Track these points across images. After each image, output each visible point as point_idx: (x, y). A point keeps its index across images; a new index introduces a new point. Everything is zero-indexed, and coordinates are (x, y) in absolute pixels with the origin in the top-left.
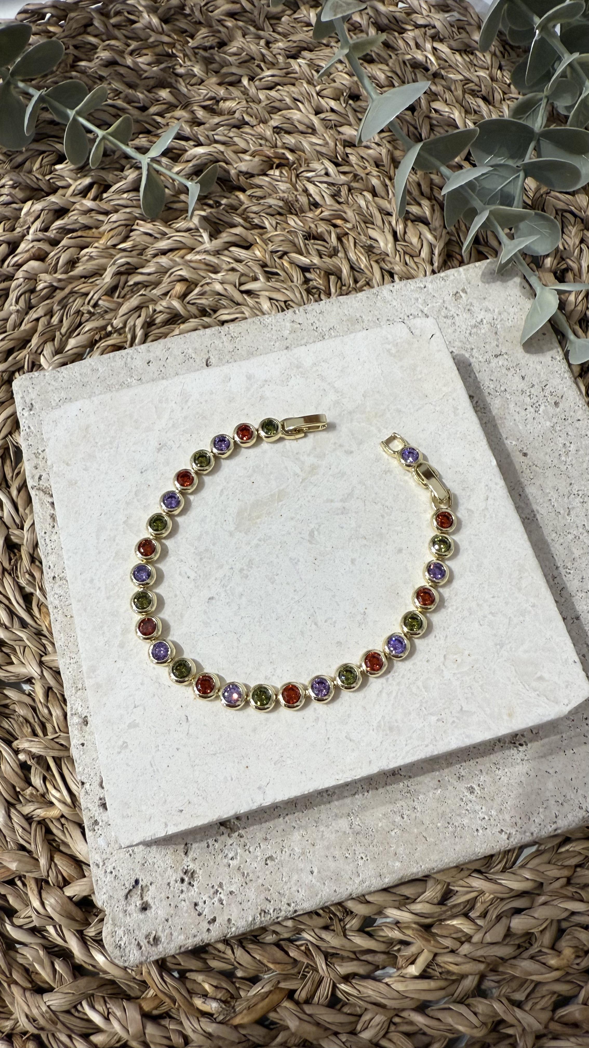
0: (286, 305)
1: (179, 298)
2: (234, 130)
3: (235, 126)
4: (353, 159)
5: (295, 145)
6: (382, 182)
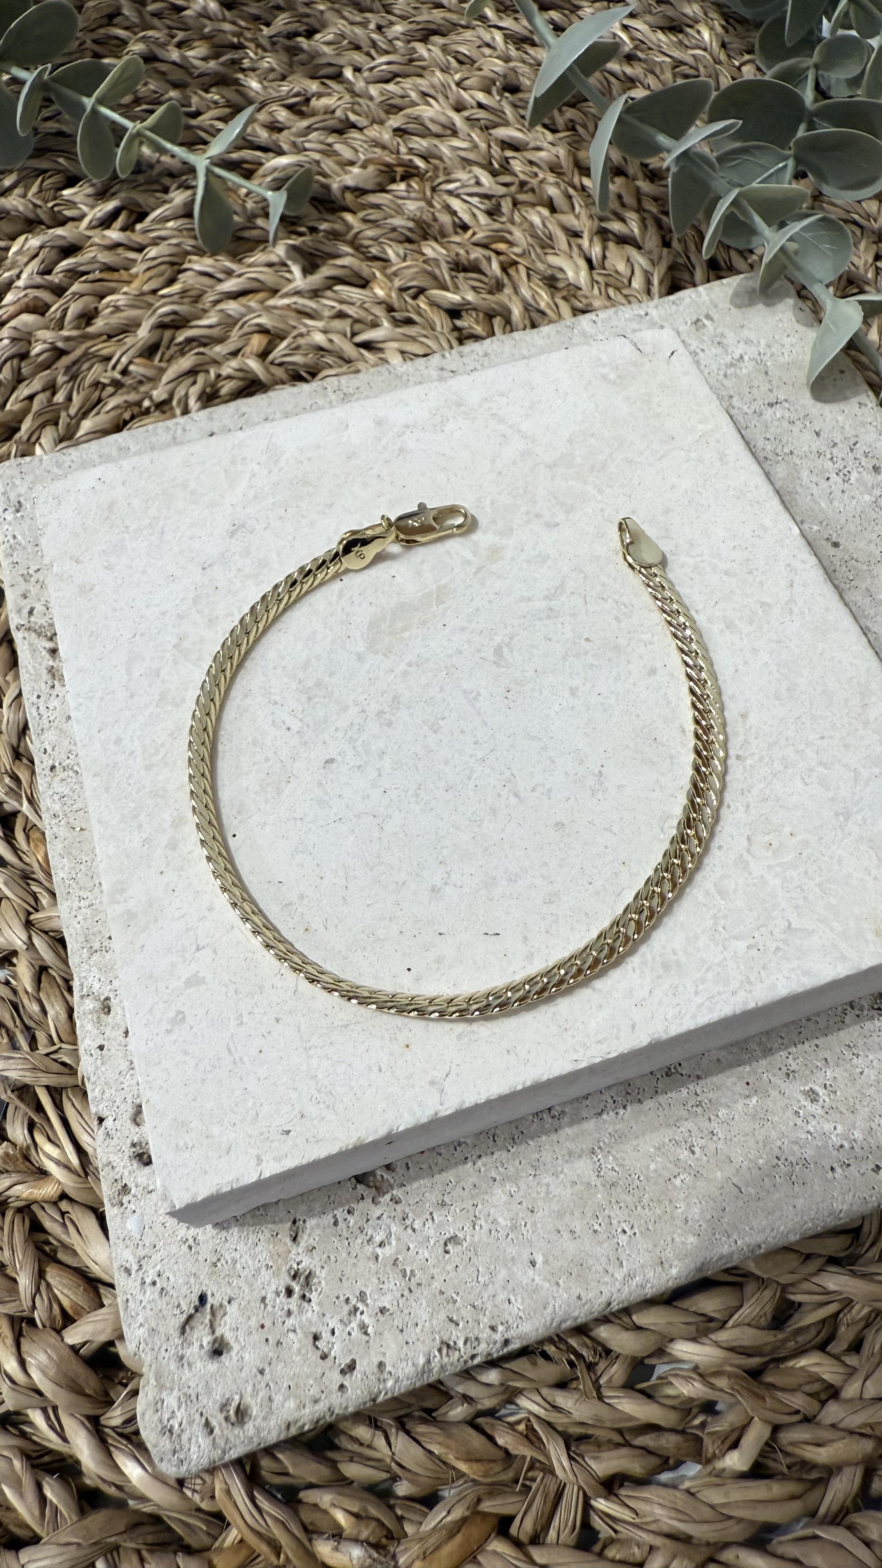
1: (257, 356)
2: (334, 134)
3: (334, 130)
4: (517, 166)
5: (428, 149)
6: (562, 192)
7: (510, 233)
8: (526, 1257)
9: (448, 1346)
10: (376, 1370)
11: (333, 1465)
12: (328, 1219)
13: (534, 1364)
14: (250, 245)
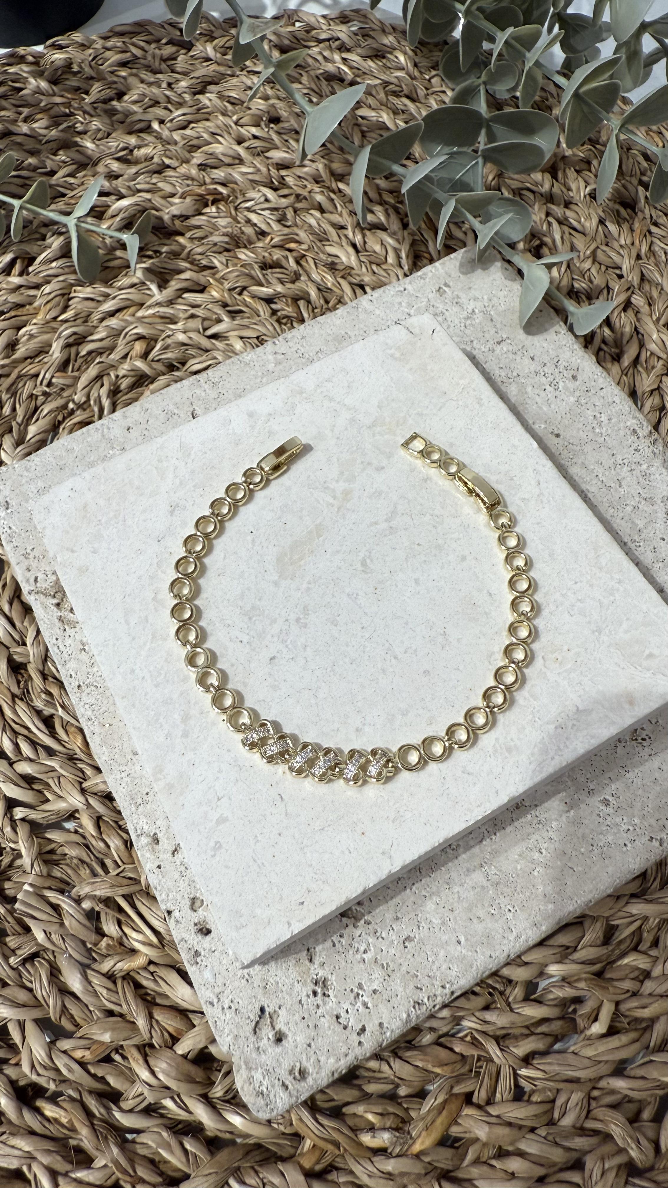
0: (260, 341)
1: (141, 357)
2: (156, 175)
3: (155, 172)
4: (290, 180)
5: (225, 178)
6: (327, 197)
7: (297, 235)
8: (454, 939)
9: (419, 1004)
10: (378, 1028)
11: (359, 1088)
12: (328, 944)
13: (468, 999)
14: (116, 271)
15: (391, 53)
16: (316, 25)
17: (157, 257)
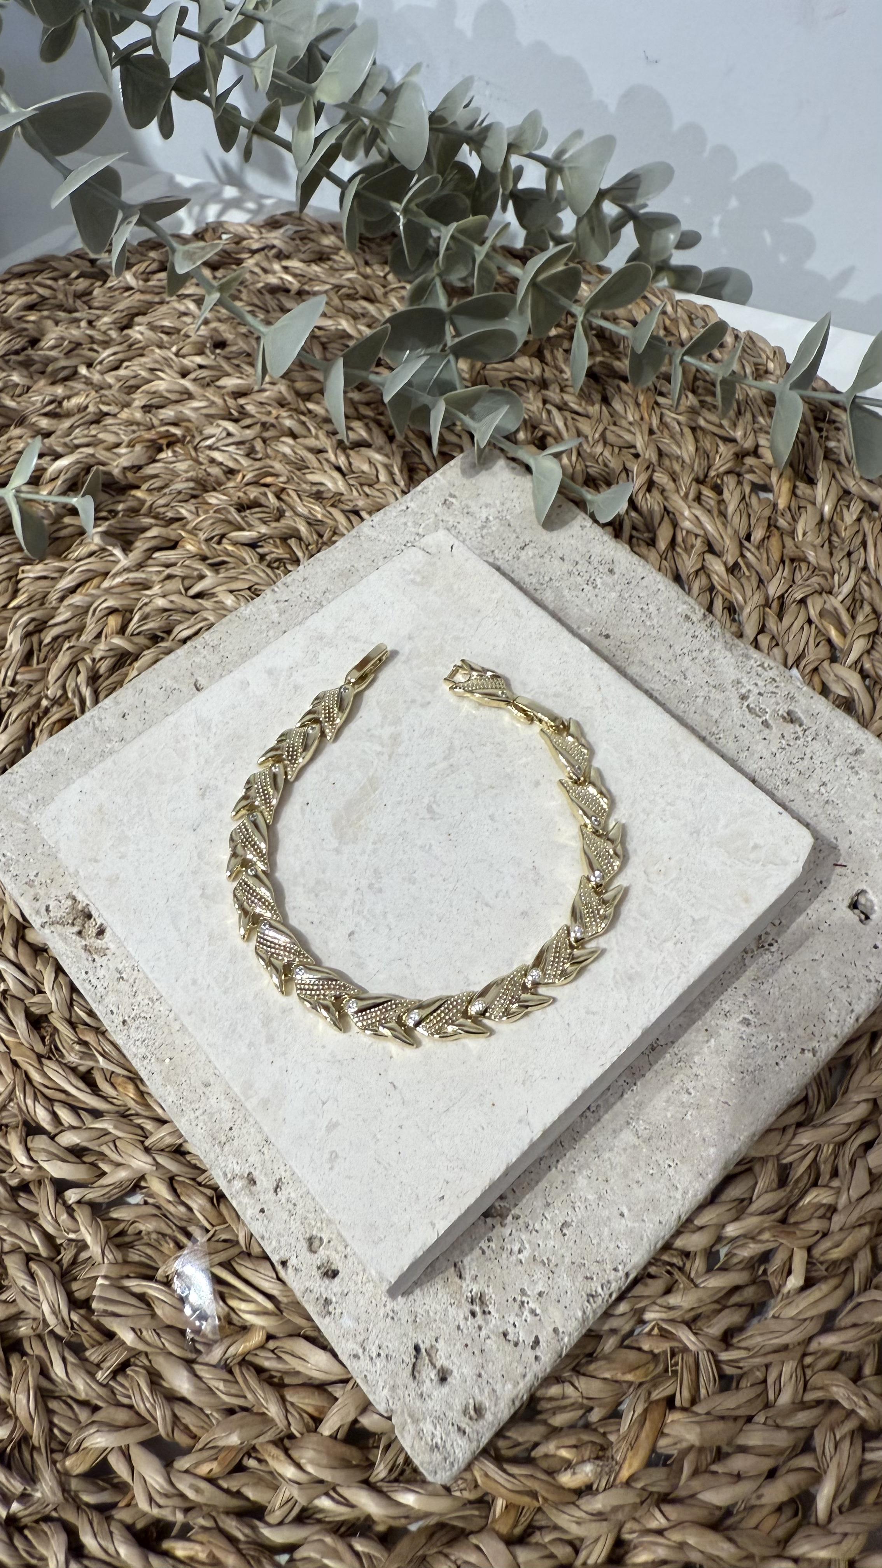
0: (254, 592)
1: (118, 633)
2: (94, 426)
3: (92, 423)
4: (250, 408)
5: (176, 417)
6: (297, 421)
7: (272, 467)
8: (616, 1213)
9: (593, 1296)
10: (553, 1335)
11: (545, 1423)
12: (477, 1252)
13: (646, 1285)
14: (68, 542)
15: (336, 254)
16: (245, 234)
17: (114, 517)
